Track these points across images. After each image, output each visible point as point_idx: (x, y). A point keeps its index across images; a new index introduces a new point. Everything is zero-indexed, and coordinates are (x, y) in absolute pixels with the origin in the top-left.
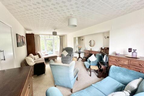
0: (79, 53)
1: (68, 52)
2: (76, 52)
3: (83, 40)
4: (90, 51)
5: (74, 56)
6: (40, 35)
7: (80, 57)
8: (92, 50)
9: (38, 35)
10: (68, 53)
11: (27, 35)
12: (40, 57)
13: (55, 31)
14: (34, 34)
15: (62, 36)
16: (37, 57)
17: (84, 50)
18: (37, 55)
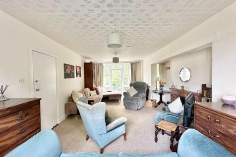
0: (161, 94)
1: (137, 90)
2: (155, 92)
3: (169, 68)
4: (180, 92)
5: (151, 98)
6: (104, 64)
7: (161, 102)
8: (185, 89)
9: (101, 64)
10: (137, 92)
11: (86, 64)
12: (98, 93)
13: (117, 56)
14: (92, 63)
15: (134, 63)
16: (93, 93)
17: (170, 89)
18: (95, 91)
